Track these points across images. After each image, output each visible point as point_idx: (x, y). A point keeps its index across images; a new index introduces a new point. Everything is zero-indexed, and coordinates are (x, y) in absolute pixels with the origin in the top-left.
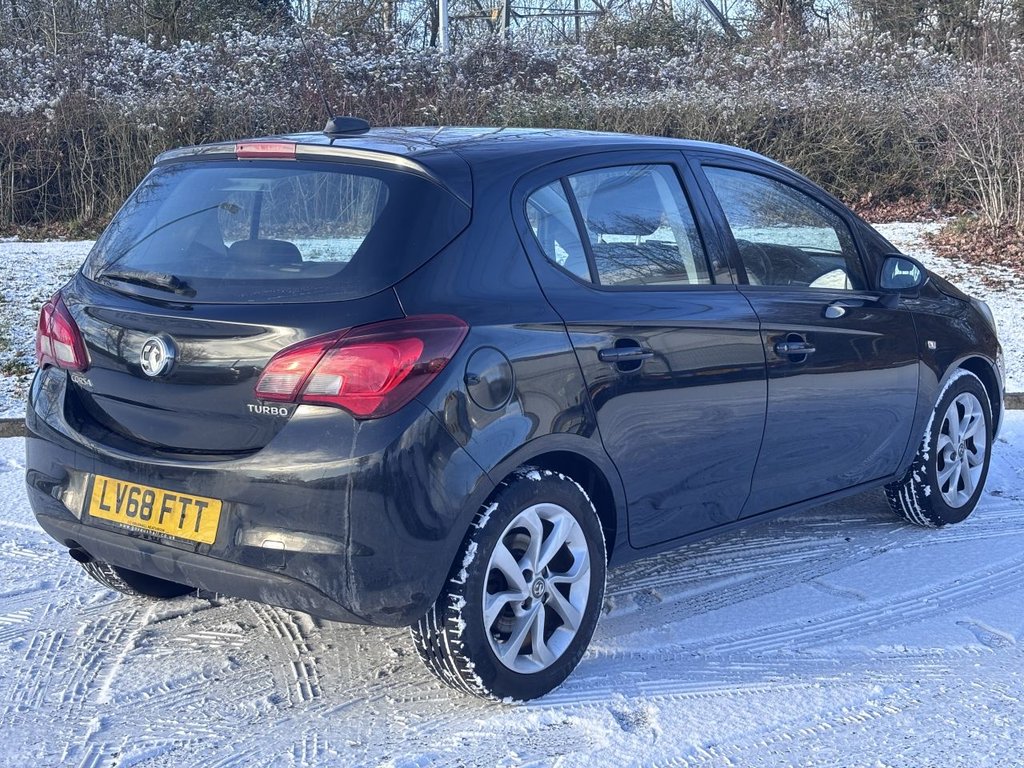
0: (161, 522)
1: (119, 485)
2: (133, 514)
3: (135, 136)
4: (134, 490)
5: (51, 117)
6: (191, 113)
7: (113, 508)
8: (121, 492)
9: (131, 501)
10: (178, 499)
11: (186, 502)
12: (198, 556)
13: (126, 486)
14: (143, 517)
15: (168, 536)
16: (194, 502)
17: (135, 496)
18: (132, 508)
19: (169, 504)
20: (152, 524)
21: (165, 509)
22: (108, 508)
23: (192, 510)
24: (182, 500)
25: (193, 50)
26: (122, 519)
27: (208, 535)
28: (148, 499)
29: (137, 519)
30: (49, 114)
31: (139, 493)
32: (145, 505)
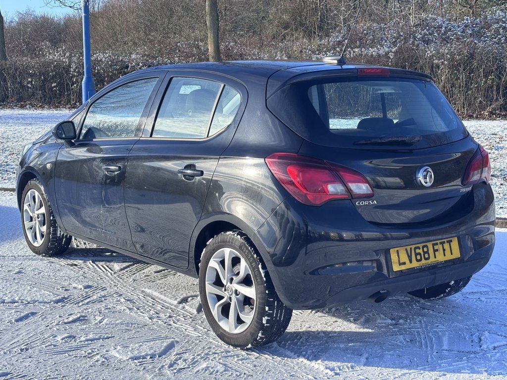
0: (435, 257)
1: (406, 250)
2: (421, 260)
3: (432, 66)
4: (415, 248)
5: (391, 57)
6: (463, 54)
7: (408, 261)
8: (409, 252)
9: (416, 254)
10: (439, 244)
11: (442, 243)
12: (455, 265)
13: (411, 249)
14: (426, 259)
15: (441, 262)
16: (446, 242)
17: (418, 251)
18: (419, 257)
19: (436, 247)
20: (432, 260)
21: (435, 251)
22: (404, 263)
23: (446, 246)
24: (441, 243)
25: (469, 21)
26: (415, 264)
27: (457, 254)
28: (425, 249)
29: (424, 261)
30: (391, 55)
31: (420, 249)
32: (425, 253)
